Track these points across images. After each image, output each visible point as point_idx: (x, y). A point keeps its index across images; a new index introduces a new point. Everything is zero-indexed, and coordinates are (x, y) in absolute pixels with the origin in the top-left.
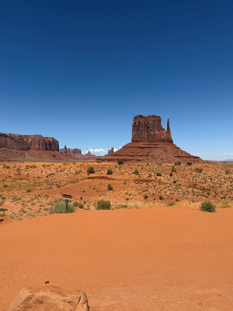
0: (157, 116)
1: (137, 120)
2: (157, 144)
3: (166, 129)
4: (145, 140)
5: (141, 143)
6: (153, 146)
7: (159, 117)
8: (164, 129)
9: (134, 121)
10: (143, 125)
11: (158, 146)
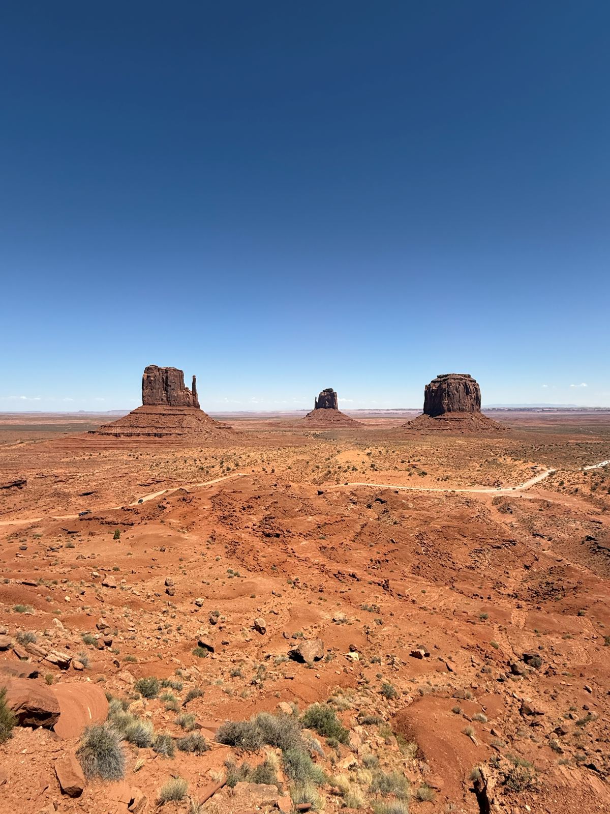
0: (178, 370)
1: (152, 373)
2: (181, 409)
3: (191, 389)
4: (163, 403)
5: (159, 407)
6: (178, 412)
7: (181, 371)
8: (187, 388)
9: (145, 372)
10: (161, 381)
11: (185, 412)
